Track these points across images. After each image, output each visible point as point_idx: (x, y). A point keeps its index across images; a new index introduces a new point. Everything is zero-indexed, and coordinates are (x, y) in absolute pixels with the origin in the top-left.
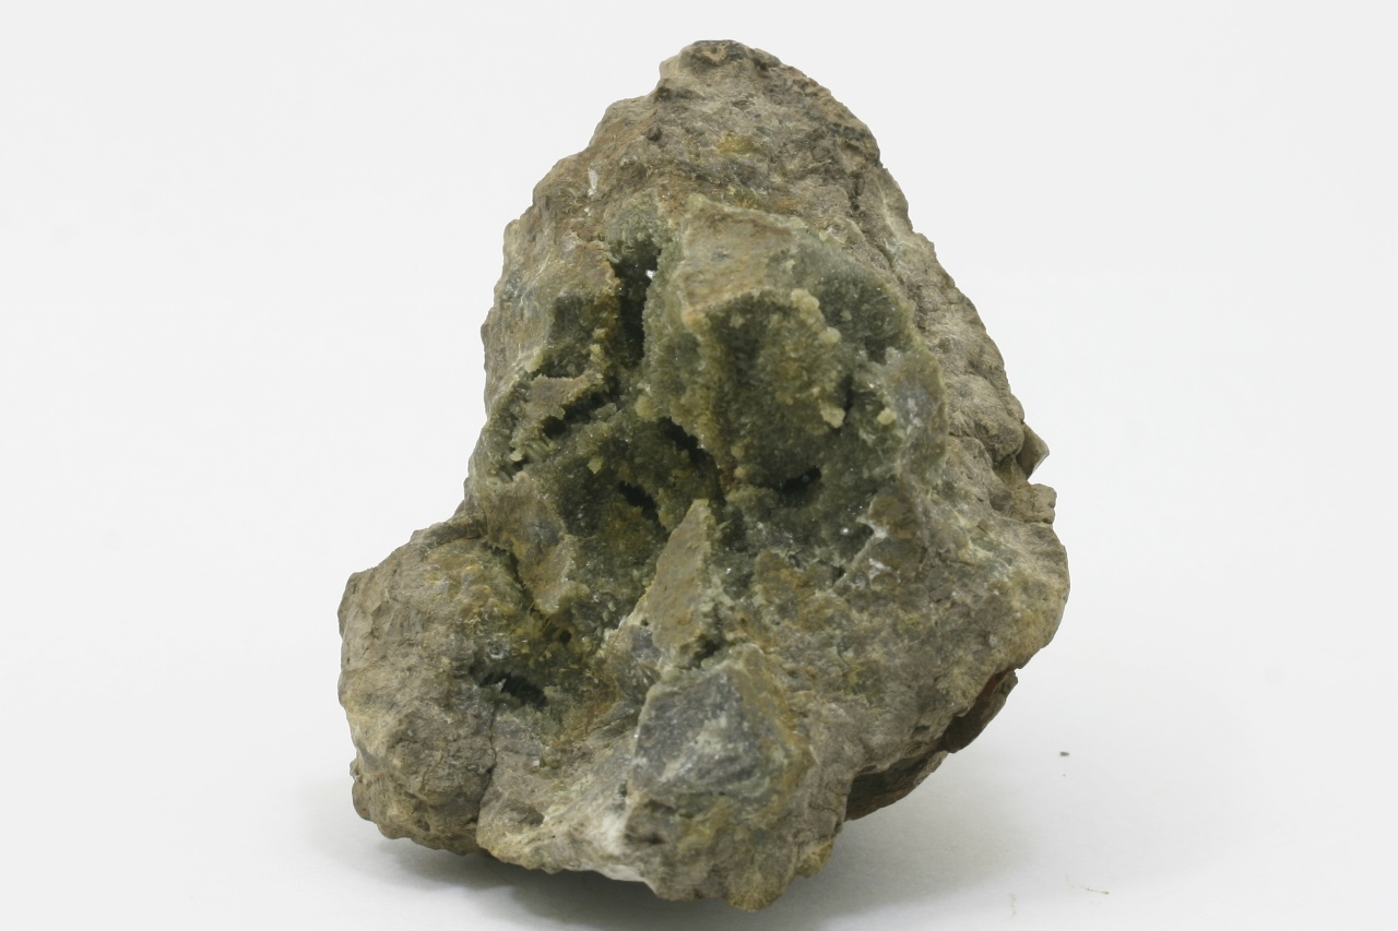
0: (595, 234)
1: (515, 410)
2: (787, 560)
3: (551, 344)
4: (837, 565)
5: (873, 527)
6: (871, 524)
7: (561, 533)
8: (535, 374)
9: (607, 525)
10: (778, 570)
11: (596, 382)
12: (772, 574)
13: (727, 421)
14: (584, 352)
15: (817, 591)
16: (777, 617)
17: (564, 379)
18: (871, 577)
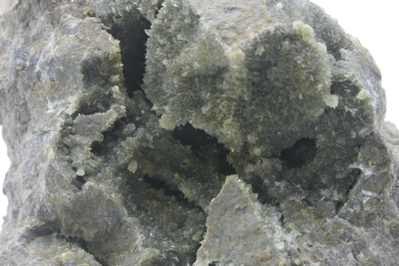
0: (85, 13)
1: (67, 141)
2: (301, 203)
3: (85, 92)
4: (337, 199)
5: (362, 169)
6: (361, 167)
7: (124, 218)
8: (75, 115)
9: (147, 206)
10: (299, 211)
11: (121, 112)
12: (296, 214)
13: (244, 119)
14: (107, 93)
15: (327, 219)
16: (310, 242)
17: (99, 114)
18: (365, 202)
